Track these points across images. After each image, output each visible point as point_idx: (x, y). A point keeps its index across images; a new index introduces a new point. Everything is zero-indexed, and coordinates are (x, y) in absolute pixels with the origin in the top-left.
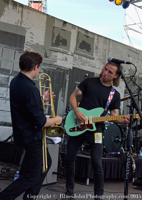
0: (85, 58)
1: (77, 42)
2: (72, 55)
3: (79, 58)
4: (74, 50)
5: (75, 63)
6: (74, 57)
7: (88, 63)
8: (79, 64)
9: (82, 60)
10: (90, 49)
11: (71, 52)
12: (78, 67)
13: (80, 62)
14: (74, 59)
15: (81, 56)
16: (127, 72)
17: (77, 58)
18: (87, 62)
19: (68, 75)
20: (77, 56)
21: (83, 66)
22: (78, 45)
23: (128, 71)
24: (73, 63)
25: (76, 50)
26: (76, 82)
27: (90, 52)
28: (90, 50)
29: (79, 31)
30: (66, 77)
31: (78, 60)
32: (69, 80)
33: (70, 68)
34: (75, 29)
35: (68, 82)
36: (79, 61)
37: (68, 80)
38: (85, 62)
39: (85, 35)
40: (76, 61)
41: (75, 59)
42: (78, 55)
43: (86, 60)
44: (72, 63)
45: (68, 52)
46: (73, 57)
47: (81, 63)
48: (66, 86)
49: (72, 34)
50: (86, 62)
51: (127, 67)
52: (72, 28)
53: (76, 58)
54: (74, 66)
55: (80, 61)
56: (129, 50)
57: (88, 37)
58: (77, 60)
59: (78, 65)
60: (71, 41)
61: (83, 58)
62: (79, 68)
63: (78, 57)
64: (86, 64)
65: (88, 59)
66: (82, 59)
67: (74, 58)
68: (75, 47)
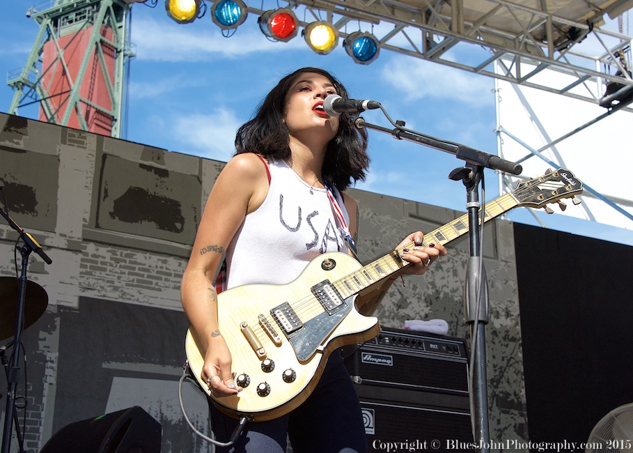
0: (155, 258)
1: (100, 192)
2: (73, 248)
3: (117, 261)
4: (81, 228)
5: (92, 281)
6: (86, 254)
7: (172, 278)
8: (116, 284)
9: (137, 266)
10: (182, 221)
11: (61, 235)
12: (113, 296)
13: (125, 277)
14: (82, 266)
15: (129, 252)
16: (418, 309)
17: (108, 260)
18: (170, 275)
19: (56, 333)
20: (103, 251)
21: (145, 291)
22: (108, 206)
23: (423, 304)
24: (82, 280)
25: (97, 226)
26: (105, 365)
27: (178, 231)
28: (178, 225)
29: (105, 150)
30: (41, 344)
31: (109, 268)
32: (60, 358)
33: (62, 304)
34: (83, 143)
35: (55, 365)
36: (116, 269)
37: (53, 355)
38: (154, 274)
39: (142, 166)
40: (98, 273)
41: (90, 266)
42: (110, 248)
43: (160, 264)
44: (74, 281)
45: (45, 237)
46: (80, 256)
47: (131, 278)
48: (46, 386)
49: (62, 163)
50: (158, 272)
51: (415, 288)
52: (64, 142)
53: (100, 260)
54: (89, 294)
55: (127, 271)
56: (411, 216)
57: (163, 173)
58: (105, 270)
59: (116, 289)
60: (59, 190)
61: (140, 257)
62: (121, 300)
63: (108, 256)
64: (160, 283)
65: (171, 260)
66: (136, 263)
67: (82, 260)
68: (87, 217)
